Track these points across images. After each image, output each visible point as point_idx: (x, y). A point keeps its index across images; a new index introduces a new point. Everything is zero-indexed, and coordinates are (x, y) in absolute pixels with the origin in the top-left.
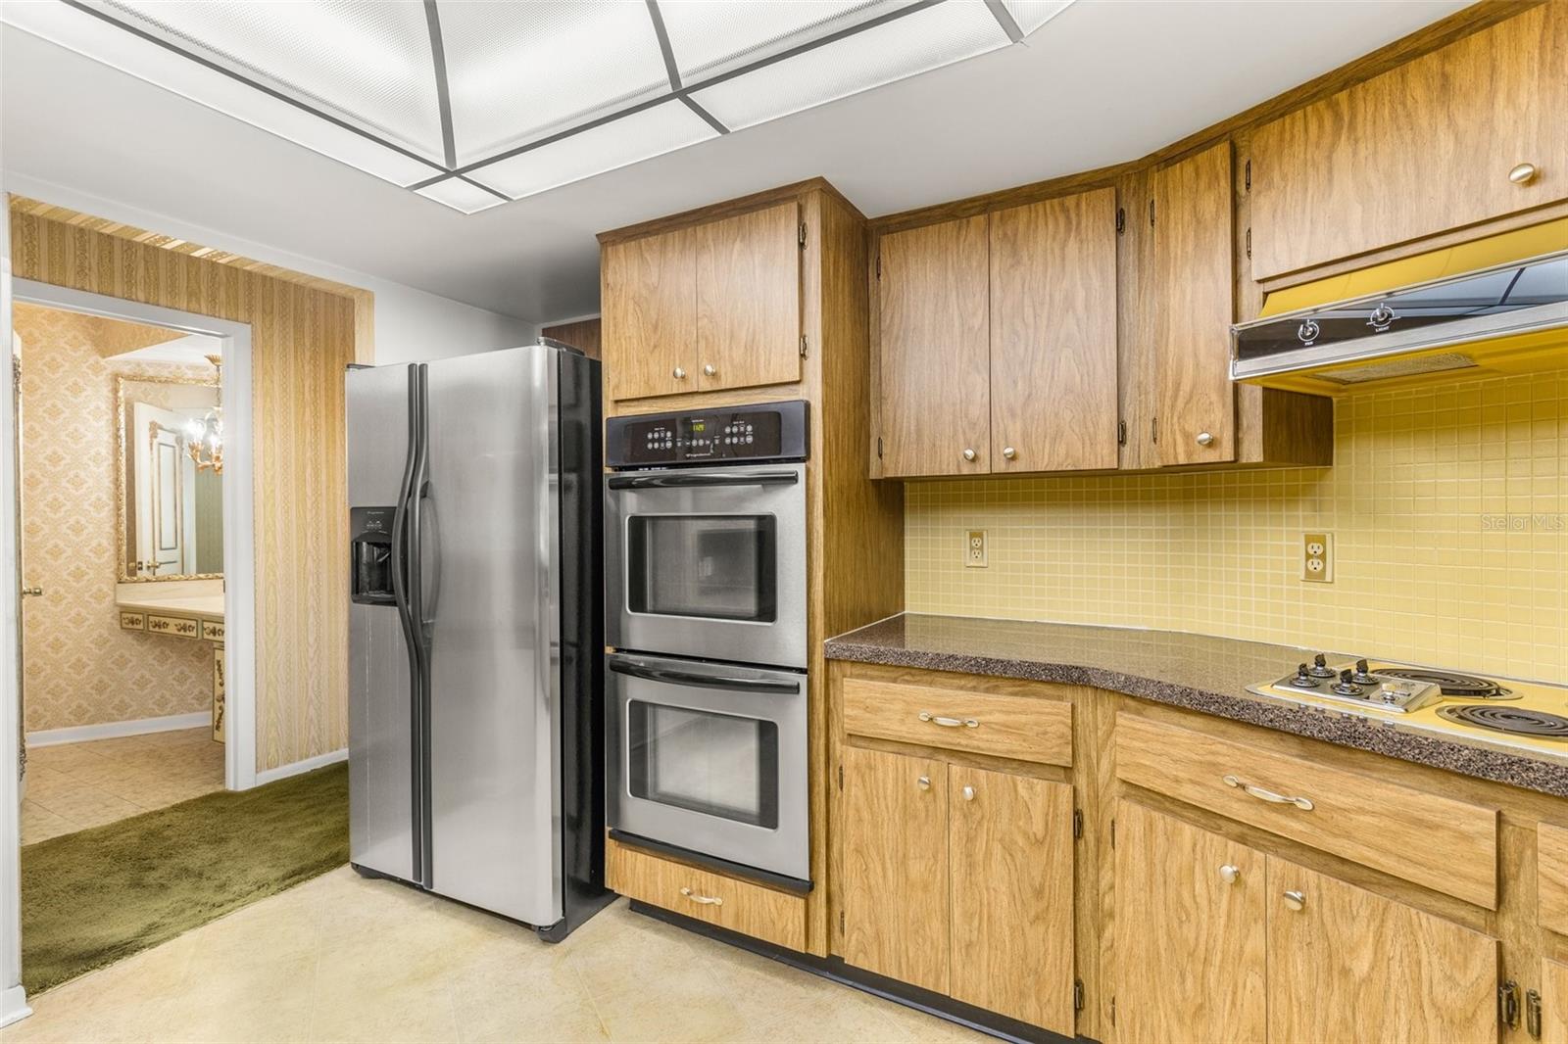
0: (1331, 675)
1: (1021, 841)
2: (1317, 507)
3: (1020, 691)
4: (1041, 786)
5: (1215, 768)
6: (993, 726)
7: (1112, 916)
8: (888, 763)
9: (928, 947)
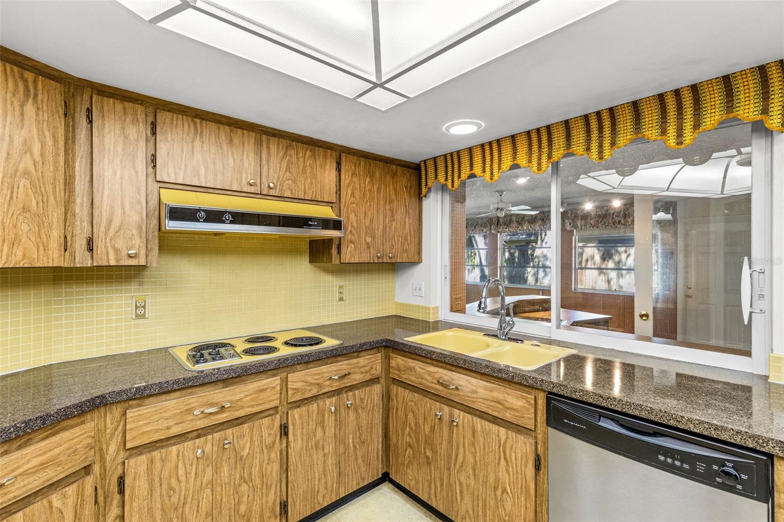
2: (141, 284)
3: (50, 433)
5: (189, 411)
6: (30, 471)
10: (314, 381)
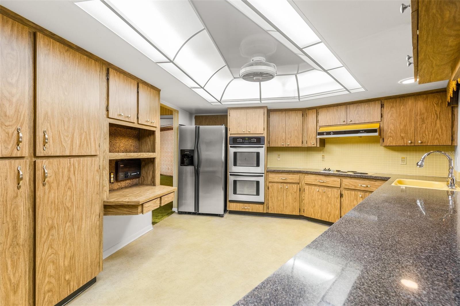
0: (326, 170)
1: (293, 192)
2: (323, 152)
3: (293, 174)
4: (296, 185)
5: (316, 180)
6: (290, 179)
7: (304, 200)
8: (275, 185)
9: (281, 208)
10: (353, 184)
